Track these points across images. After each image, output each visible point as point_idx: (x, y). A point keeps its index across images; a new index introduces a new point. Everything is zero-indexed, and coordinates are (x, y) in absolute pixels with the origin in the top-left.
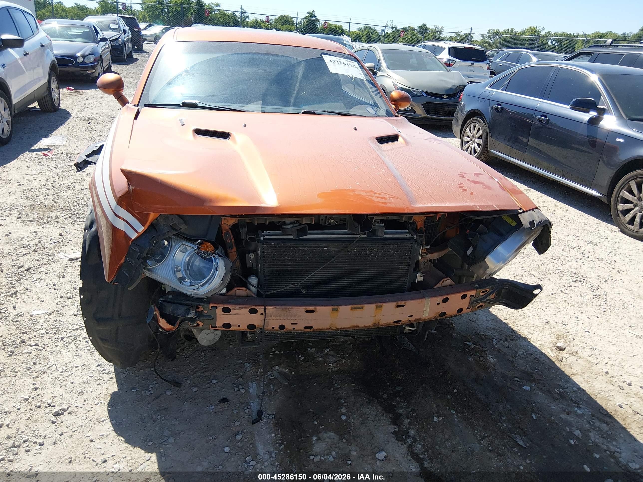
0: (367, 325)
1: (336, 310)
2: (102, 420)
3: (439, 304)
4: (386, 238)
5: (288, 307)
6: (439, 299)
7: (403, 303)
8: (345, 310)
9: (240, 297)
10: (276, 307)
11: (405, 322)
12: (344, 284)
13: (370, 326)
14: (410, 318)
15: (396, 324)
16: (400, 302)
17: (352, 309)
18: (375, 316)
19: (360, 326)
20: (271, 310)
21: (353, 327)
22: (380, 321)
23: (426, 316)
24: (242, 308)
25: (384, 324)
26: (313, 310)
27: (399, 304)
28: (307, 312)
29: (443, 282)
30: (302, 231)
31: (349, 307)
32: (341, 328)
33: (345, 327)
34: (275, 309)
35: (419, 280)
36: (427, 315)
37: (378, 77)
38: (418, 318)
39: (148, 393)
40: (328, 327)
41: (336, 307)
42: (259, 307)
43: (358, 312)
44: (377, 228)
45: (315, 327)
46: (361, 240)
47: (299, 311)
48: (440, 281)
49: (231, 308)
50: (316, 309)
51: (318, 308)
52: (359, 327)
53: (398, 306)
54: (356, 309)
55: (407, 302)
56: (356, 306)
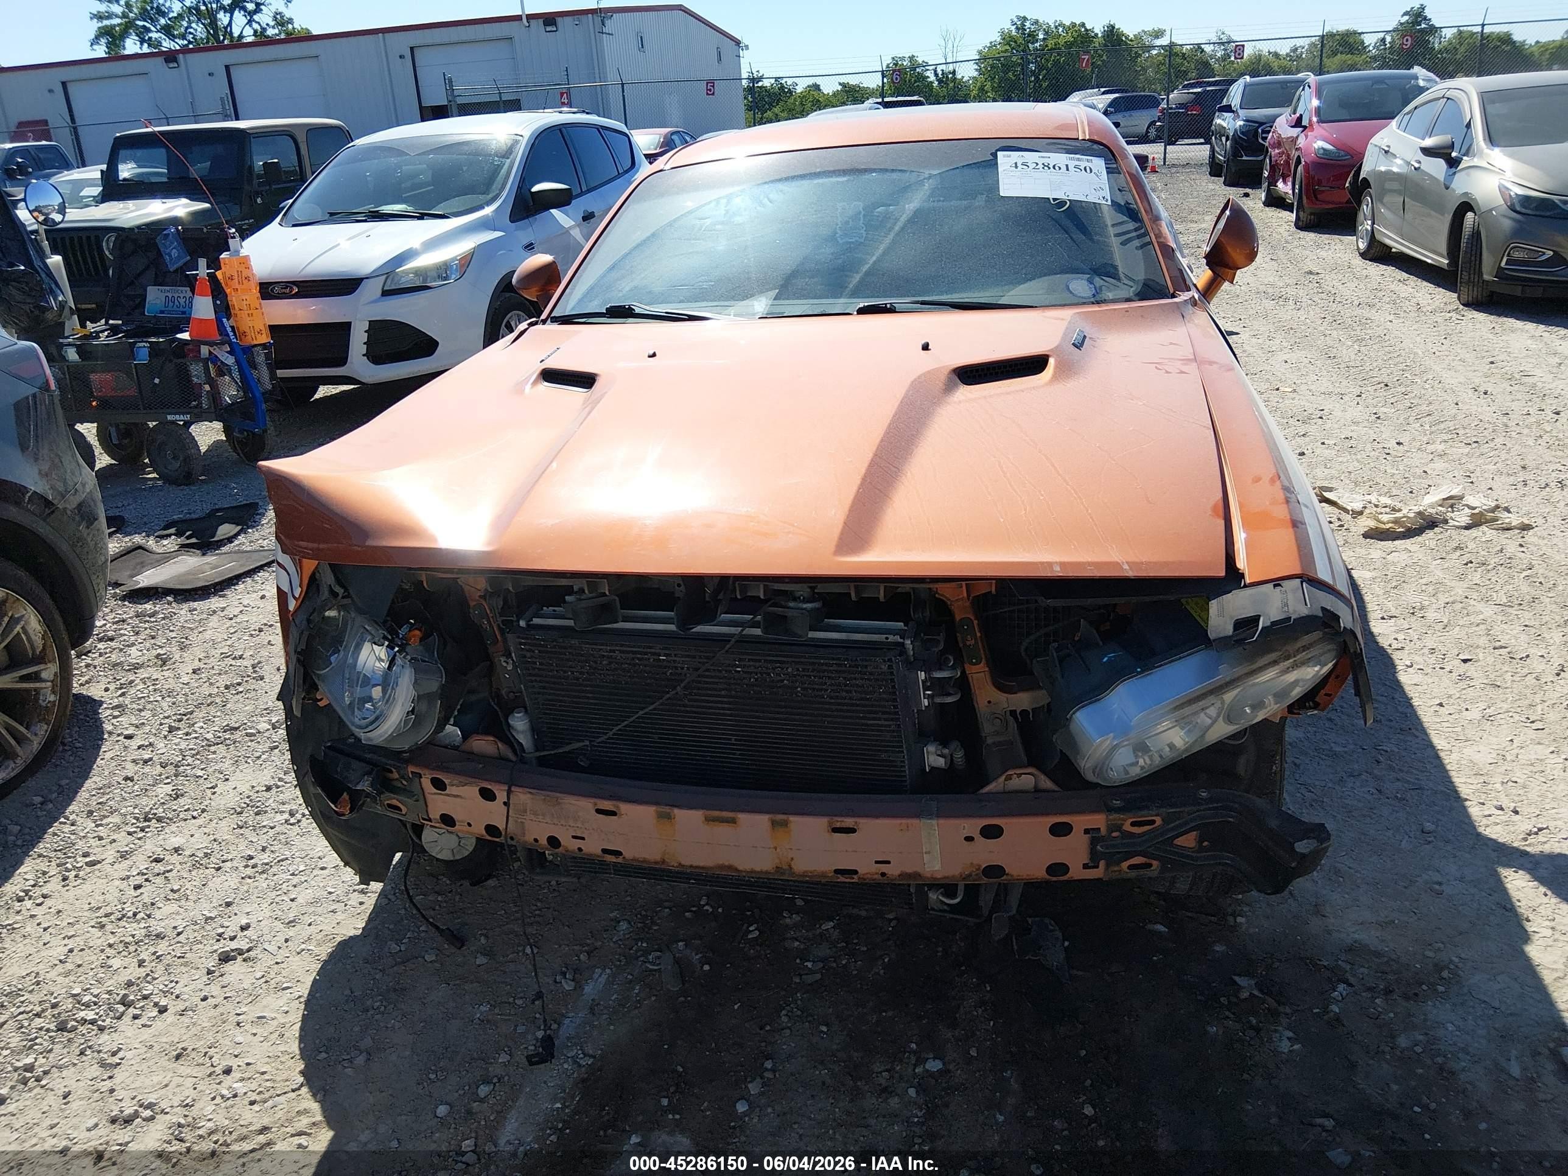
0: (758, 869)
1: (669, 817)
2: (285, 985)
3: (969, 839)
4: (813, 639)
5: (558, 795)
6: (972, 826)
7: (849, 822)
8: (689, 819)
9: (481, 758)
10: (531, 790)
11: (869, 876)
12: (734, 754)
13: (767, 872)
14: (884, 868)
15: (842, 879)
16: (840, 819)
17: (708, 820)
18: (776, 848)
19: (740, 868)
20: (522, 797)
21: (722, 867)
22: (793, 864)
23: (936, 869)
24: (466, 784)
25: (806, 872)
26: (612, 809)
27: (838, 825)
28: (599, 811)
29: (1009, 778)
30: (605, 611)
31: (697, 815)
32: (691, 866)
33: (702, 864)
34: (529, 795)
35: (934, 764)
36: (937, 867)
37: (1463, 173)
38: (909, 871)
39: (395, 948)
40: (658, 858)
41: (667, 809)
42: (497, 787)
43: (723, 829)
44: (790, 613)
45: (629, 853)
46: (743, 640)
47: (582, 807)
48: (1001, 775)
49: (446, 781)
50: (618, 807)
51: (624, 807)
52: (736, 870)
53: (836, 830)
54: (717, 823)
55: (862, 821)
56: (716, 813)
